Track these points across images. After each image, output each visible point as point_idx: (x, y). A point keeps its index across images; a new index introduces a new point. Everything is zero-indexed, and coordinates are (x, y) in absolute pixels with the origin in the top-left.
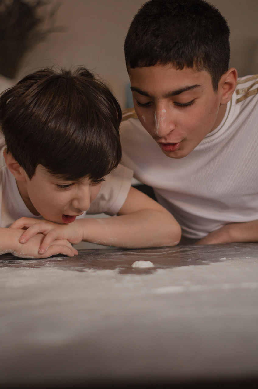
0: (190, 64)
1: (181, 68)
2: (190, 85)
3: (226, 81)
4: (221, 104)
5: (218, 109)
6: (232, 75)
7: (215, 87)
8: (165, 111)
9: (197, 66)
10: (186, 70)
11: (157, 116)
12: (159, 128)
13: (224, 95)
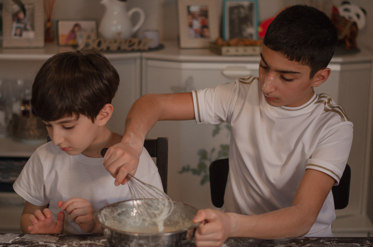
0: (298, 60)
1: (292, 60)
2: (294, 70)
3: (321, 74)
4: (312, 87)
5: (309, 89)
6: (327, 72)
7: (312, 76)
8: (273, 79)
9: (302, 62)
10: (294, 63)
11: (267, 79)
12: (265, 87)
13: (317, 81)
